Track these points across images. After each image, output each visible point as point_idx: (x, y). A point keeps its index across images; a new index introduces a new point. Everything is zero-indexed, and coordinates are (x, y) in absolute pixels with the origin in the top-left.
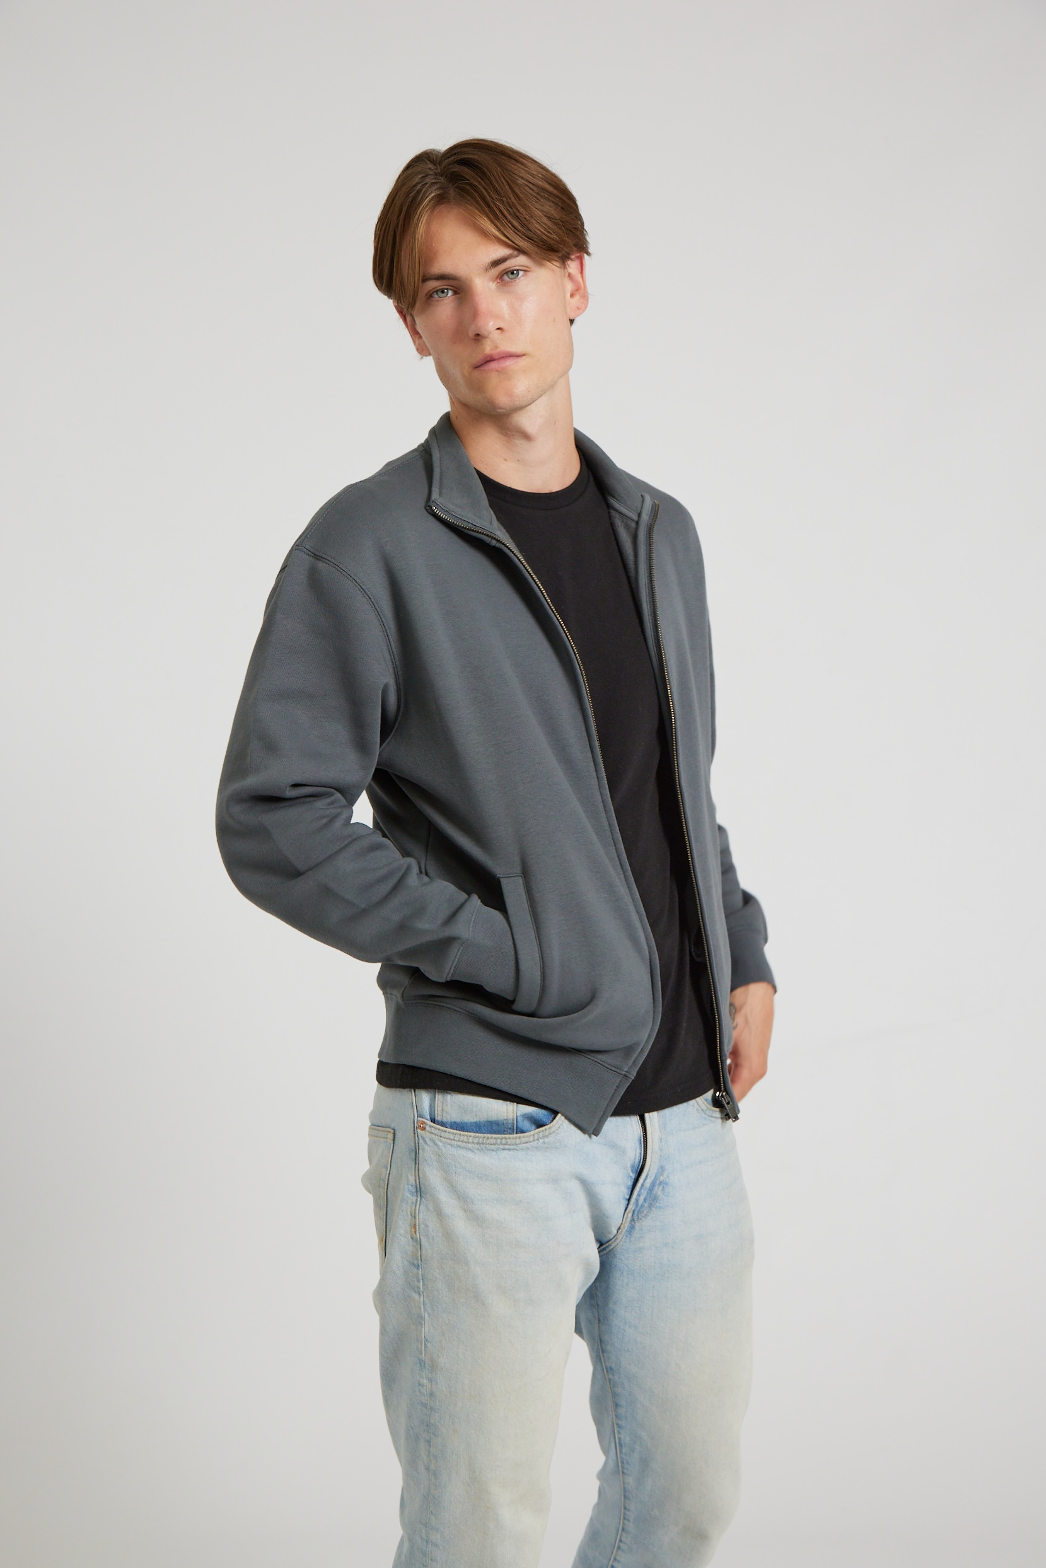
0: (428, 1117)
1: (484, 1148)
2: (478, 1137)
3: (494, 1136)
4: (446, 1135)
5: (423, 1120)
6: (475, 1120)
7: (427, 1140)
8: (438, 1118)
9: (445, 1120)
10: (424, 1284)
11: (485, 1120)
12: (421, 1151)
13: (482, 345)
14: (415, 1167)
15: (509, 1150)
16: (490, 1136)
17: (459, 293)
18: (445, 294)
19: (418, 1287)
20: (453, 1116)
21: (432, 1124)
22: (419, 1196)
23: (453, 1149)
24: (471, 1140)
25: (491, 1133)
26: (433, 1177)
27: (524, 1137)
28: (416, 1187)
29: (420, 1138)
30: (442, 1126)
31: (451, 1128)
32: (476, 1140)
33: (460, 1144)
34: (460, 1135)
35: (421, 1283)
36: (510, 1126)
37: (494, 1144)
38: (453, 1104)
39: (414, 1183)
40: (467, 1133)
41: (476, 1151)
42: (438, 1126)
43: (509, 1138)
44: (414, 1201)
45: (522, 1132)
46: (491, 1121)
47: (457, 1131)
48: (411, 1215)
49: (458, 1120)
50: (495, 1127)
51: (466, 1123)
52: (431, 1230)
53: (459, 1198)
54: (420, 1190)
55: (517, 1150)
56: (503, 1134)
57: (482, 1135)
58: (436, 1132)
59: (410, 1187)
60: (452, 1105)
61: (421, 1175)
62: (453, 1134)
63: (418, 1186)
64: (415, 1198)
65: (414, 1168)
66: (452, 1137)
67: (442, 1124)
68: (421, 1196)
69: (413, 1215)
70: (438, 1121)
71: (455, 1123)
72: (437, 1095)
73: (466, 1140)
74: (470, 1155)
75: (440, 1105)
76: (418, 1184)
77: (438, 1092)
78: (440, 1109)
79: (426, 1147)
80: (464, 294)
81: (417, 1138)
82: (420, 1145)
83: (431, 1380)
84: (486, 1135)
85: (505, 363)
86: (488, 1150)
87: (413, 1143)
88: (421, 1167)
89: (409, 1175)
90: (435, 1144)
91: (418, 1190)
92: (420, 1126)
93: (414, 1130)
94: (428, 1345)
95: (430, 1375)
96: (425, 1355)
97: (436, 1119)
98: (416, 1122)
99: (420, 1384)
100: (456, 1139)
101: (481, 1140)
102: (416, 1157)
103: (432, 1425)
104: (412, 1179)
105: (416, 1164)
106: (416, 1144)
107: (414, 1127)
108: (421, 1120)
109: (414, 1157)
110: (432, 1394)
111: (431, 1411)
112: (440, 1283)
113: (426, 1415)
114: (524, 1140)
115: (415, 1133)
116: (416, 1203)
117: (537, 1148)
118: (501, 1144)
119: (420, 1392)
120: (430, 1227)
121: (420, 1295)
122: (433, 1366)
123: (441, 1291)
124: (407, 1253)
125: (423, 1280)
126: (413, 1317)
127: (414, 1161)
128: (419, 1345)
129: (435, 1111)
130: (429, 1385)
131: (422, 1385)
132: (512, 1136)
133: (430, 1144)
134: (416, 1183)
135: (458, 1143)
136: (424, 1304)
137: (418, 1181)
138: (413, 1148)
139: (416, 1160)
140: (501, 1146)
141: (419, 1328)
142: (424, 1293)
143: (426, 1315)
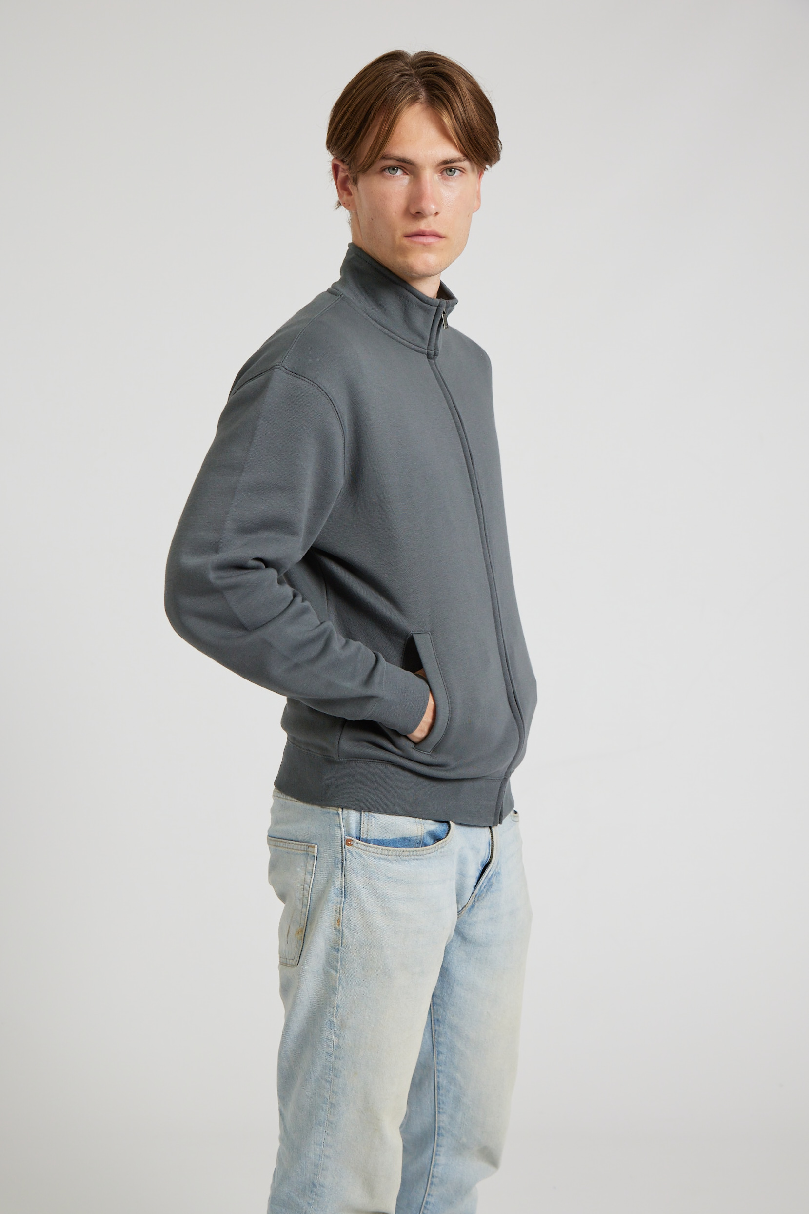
0: (355, 836)
1: (400, 859)
2: (396, 850)
3: (407, 849)
4: (371, 849)
5: (351, 838)
6: (392, 838)
7: (354, 854)
8: (363, 836)
9: (369, 838)
10: (341, 964)
11: (401, 837)
12: (348, 862)
14: (342, 874)
15: (417, 859)
16: (405, 849)
17: (407, 174)
18: (395, 172)
19: (337, 967)
20: (375, 834)
21: (359, 841)
22: (343, 898)
23: (375, 860)
24: (390, 853)
25: (403, 847)
26: (357, 881)
27: (429, 849)
28: (342, 890)
29: (347, 852)
30: (367, 842)
31: (374, 844)
32: (394, 853)
33: (382, 856)
34: (381, 849)
35: (339, 963)
36: (418, 841)
37: (409, 856)
38: (376, 823)
39: (340, 887)
40: (387, 848)
41: (394, 861)
42: (364, 843)
43: (419, 851)
44: (339, 901)
45: (426, 846)
46: (405, 838)
47: (378, 847)
48: (336, 911)
49: (380, 838)
50: (407, 842)
51: (387, 840)
52: (352, 923)
53: (377, 898)
54: (345, 893)
55: (423, 859)
56: (414, 847)
57: (399, 849)
58: (362, 847)
59: (336, 890)
60: (375, 826)
61: (348, 881)
64: (339, 899)
65: (340, 875)
66: (375, 851)
68: (345, 896)
69: (338, 911)
70: (363, 839)
71: (377, 839)
72: (364, 815)
73: (386, 853)
74: (389, 864)
75: (366, 824)
76: (344, 888)
77: (365, 812)
78: (365, 829)
79: (353, 859)
80: (414, 177)
81: (344, 851)
82: (347, 857)
83: (338, 1036)
84: (401, 849)
85: (430, 240)
86: (403, 860)
87: (340, 856)
88: (347, 874)
89: (335, 881)
90: (361, 856)
91: (344, 892)
92: (348, 842)
93: (342, 846)
94: (340, 1010)
95: (338, 1033)
96: (336, 1017)
97: (361, 837)
98: (344, 839)
99: (328, 1039)
100: (379, 852)
101: (398, 853)
102: (342, 867)
103: (335, 1069)
104: (338, 883)
105: (342, 872)
106: (343, 856)
107: (342, 843)
108: (349, 837)
109: (340, 867)
110: (338, 1046)
111: (335, 1059)
112: (356, 963)
113: (330, 1062)
114: (428, 851)
115: (342, 849)
116: (341, 902)
117: (436, 857)
118: (413, 855)
119: (327, 1045)
120: (352, 920)
121: (337, 972)
122: (343, 1026)
123: (356, 970)
124: (330, 940)
125: (341, 961)
126: (329, 988)
127: (341, 870)
128: (332, 1010)
129: (360, 831)
130: (336, 1040)
131: (330, 1040)
132: (420, 849)
133: (357, 856)
134: (341, 887)
135: (380, 856)
136: (340, 979)
137: (344, 885)
138: (341, 860)
139: (342, 869)
140: (413, 857)
141: (333, 997)
142: (341, 971)
143: (340, 988)
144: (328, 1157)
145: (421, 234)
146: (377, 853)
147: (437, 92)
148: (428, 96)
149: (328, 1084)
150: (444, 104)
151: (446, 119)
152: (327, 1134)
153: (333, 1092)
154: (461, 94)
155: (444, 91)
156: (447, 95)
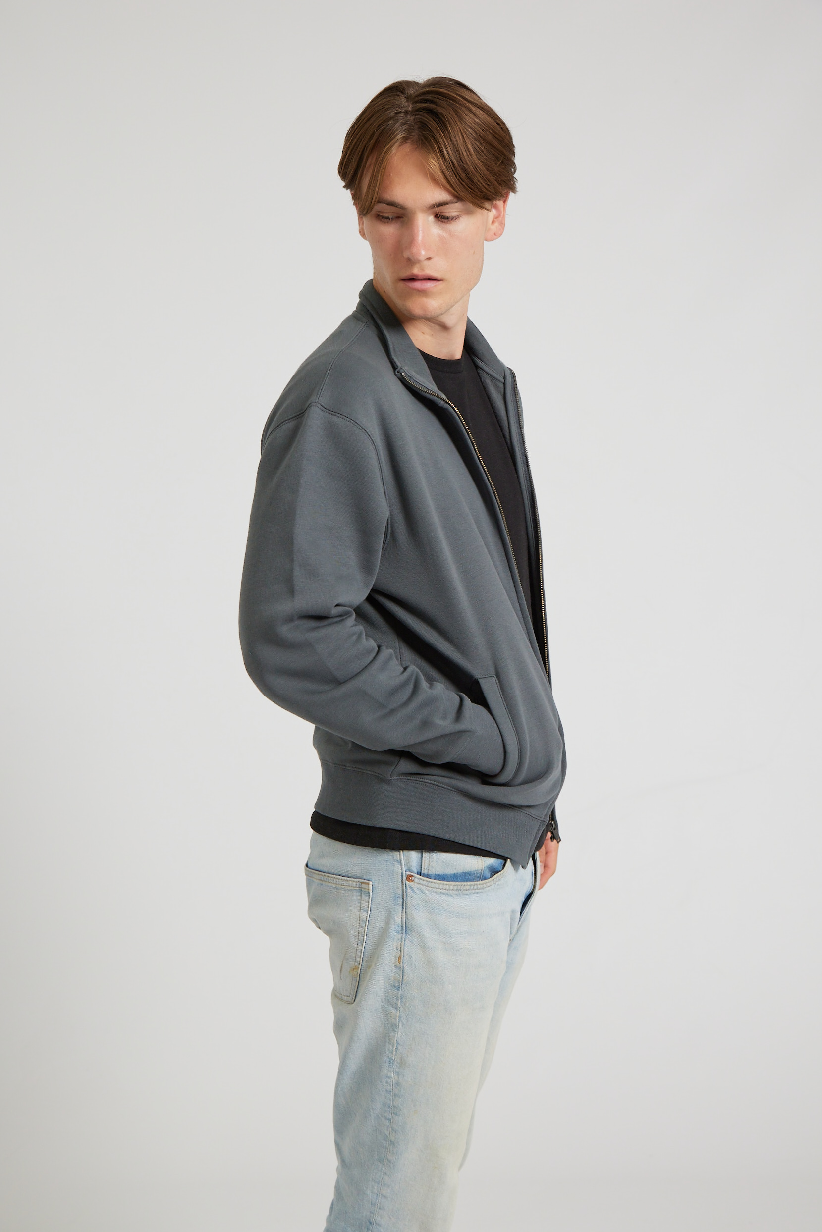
0: (416, 872)
1: (461, 893)
2: (457, 885)
3: (469, 883)
4: (433, 885)
5: (412, 874)
6: (452, 873)
7: (415, 890)
8: (424, 871)
9: (430, 873)
10: (402, 1002)
11: (462, 872)
12: (409, 898)
13: (412, 266)
14: (403, 910)
15: (477, 893)
16: (466, 883)
19: (397, 1004)
20: (437, 869)
21: (420, 877)
22: (404, 934)
23: (438, 896)
24: (451, 888)
25: (464, 881)
26: (419, 917)
27: (489, 882)
28: (402, 926)
29: (408, 888)
30: (428, 878)
31: (435, 879)
32: (456, 888)
33: (444, 891)
34: (444, 884)
35: (400, 1001)
36: (478, 875)
37: (469, 890)
38: (438, 860)
39: (400, 923)
40: (448, 883)
41: (455, 896)
42: (425, 879)
43: (479, 884)
44: (400, 938)
45: (485, 879)
46: (465, 873)
47: (441, 882)
48: (397, 949)
49: (441, 873)
50: (467, 877)
51: (447, 875)
52: (413, 959)
53: (439, 934)
54: (406, 929)
55: (482, 892)
56: (473, 881)
57: (459, 883)
58: (424, 883)
59: (397, 927)
60: (437, 862)
61: (409, 917)
62: (438, 884)
63: (404, 926)
64: (400, 936)
65: (401, 911)
66: (437, 887)
67: (428, 876)
68: (406, 933)
69: (400, 948)
70: (424, 874)
71: (438, 875)
72: (424, 854)
73: (448, 888)
74: (450, 899)
75: (427, 861)
76: (404, 924)
77: (425, 852)
78: (427, 865)
79: (414, 895)
81: (405, 888)
82: (408, 893)
83: (398, 1074)
84: (462, 883)
85: (426, 284)
86: (464, 894)
87: (400, 892)
88: (409, 910)
89: (396, 918)
90: (423, 892)
91: (404, 928)
92: (409, 878)
93: (402, 882)
94: (400, 1048)
95: (398, 1070)
96: (395, 1054)
97: (422, 872)
98: (404, 875)
99: (387, 1077)
100: (441, 887)
101: (459, 887)
102: (403, 903)
103: (395, 1107)
104: (399, 920)
105: (403, 908)
106: (403, 892)
107: (402, 879)
108: (410, 873)
109: (401, 903)
110: (398, 1084)
111: (395, 1097)
112: (417, 1001)
113: (390, 1100)
114: (488, 884)
115: (403, 884)
116: (402, 939)
117: (493, 889)
118: (474, 889)
119: (387, 1082)
120: (413, 957)
121: (397, 1010)
122: (403, 1063)
123: (417, 1007)
124: (389, 978)
125: (401, 998)
126: (390, 1026)
127: (401, 906)
128: (391, 1047)
129: (421, 866)
130: (396, 1077)
131: (389, 1078)
132: (481, 882)
133: (418, 892)
134: (402, 924)
135: (442, 891)
136: (400, 1017)
137: (404, 921)
138: (401, 896)
139: (403, 905)
140: (474, 891)
141: (393, 1034)
142: (401, 1008)
143: (401, 1025)
144: (385, 1197)
145: (414, 278)
146: (439, 888)
149: (388, 1121)
151: (433, 162)
152: (385, 1173)
153: (393, 1130)
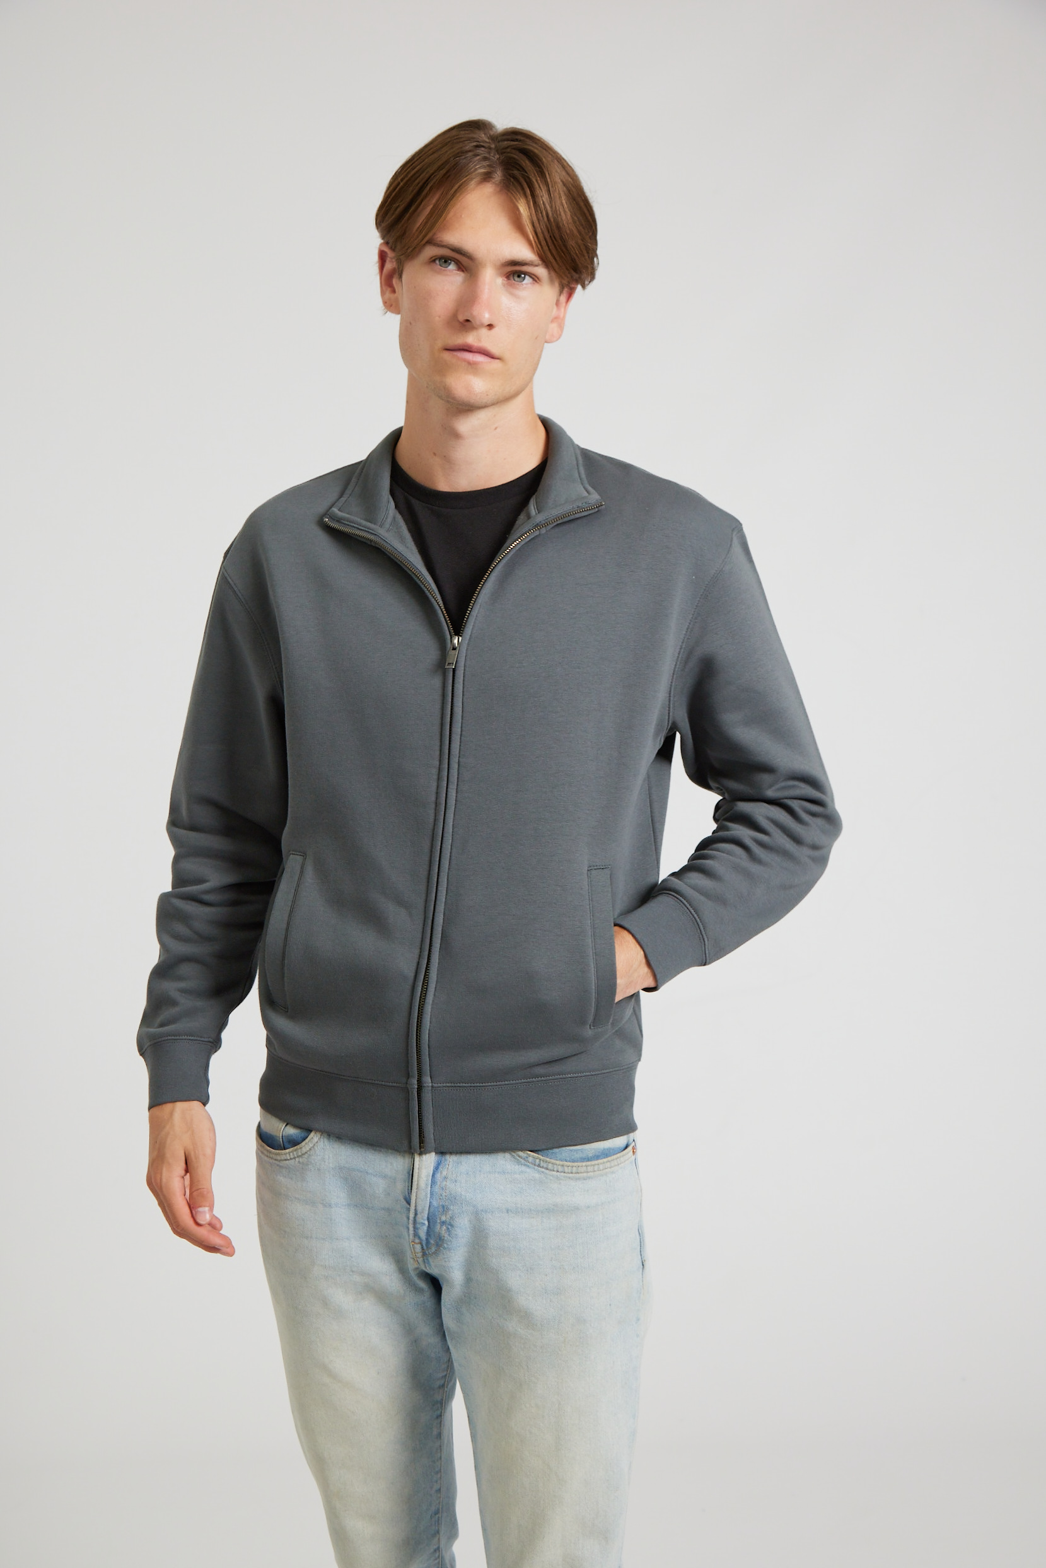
13: (467, 332)
17: (463, 271)
18: (447, 264)
80: (471, 276)
85: (479, 358)
145: (465, 348)
147: (516, 172)
148: (504, 175)
150: (523, 189)
151: (523, 208)
154: (549, 180)
155: (527, 173)
156: (529, 178)
